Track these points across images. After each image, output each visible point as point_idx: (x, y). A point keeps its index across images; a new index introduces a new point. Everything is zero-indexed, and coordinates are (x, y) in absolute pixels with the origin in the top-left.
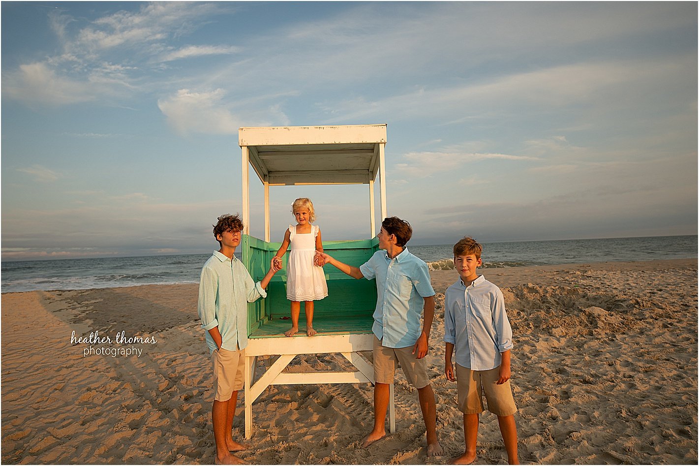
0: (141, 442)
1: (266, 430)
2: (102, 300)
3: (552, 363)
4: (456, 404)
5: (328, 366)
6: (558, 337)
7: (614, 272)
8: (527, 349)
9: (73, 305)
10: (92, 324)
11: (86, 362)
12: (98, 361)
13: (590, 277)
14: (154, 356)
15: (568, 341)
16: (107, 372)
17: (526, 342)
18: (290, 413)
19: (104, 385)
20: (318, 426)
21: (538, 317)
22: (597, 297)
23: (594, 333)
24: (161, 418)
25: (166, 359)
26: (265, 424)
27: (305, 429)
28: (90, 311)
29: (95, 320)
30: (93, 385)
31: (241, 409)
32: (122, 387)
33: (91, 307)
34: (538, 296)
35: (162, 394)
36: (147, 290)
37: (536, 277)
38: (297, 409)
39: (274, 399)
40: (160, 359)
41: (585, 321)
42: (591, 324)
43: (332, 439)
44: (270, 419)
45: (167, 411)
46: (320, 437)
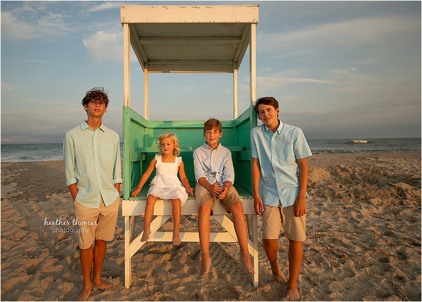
0: (34, 287)
1: (143, 279)
2: (28, 169)
3: (379, 227)
4: (307, 261)
5: (194, 224)
6: (376, 205)
7: (400, 159)
8: (354, 214)
9: (6, 173)
10: (16, 186)
11: (4, 215)
12: (15, 214)
13: (383, 162)
14: (58, 212)
15: (385, 209)
16: (18, 223)
17: (352, 209)
18: (164, 264)
19: (14, 234)
20: (189, 277)
21: (357, 190)
22: (396, 176)
23: (405, 203)
24: (55, 264)
25: (66, 214)
26: (143, 273)
27: (178, 280)
28: (17, 177)
29: (19, 183)
30: (5, 233)
31: (122, 258)
32: (28, 236)
33: (19, 174)
34: (348, 174)
35: (59, 243)
36: (60, 163)
37: (341, 161)
38: (170, 261)
39: (150, 250)
40: (62, 214)
41: (395, 193)
42: (400, 196)
43: (202, 291)
44: (147, 269)
45: (61, 258)
46: (191, 288)
